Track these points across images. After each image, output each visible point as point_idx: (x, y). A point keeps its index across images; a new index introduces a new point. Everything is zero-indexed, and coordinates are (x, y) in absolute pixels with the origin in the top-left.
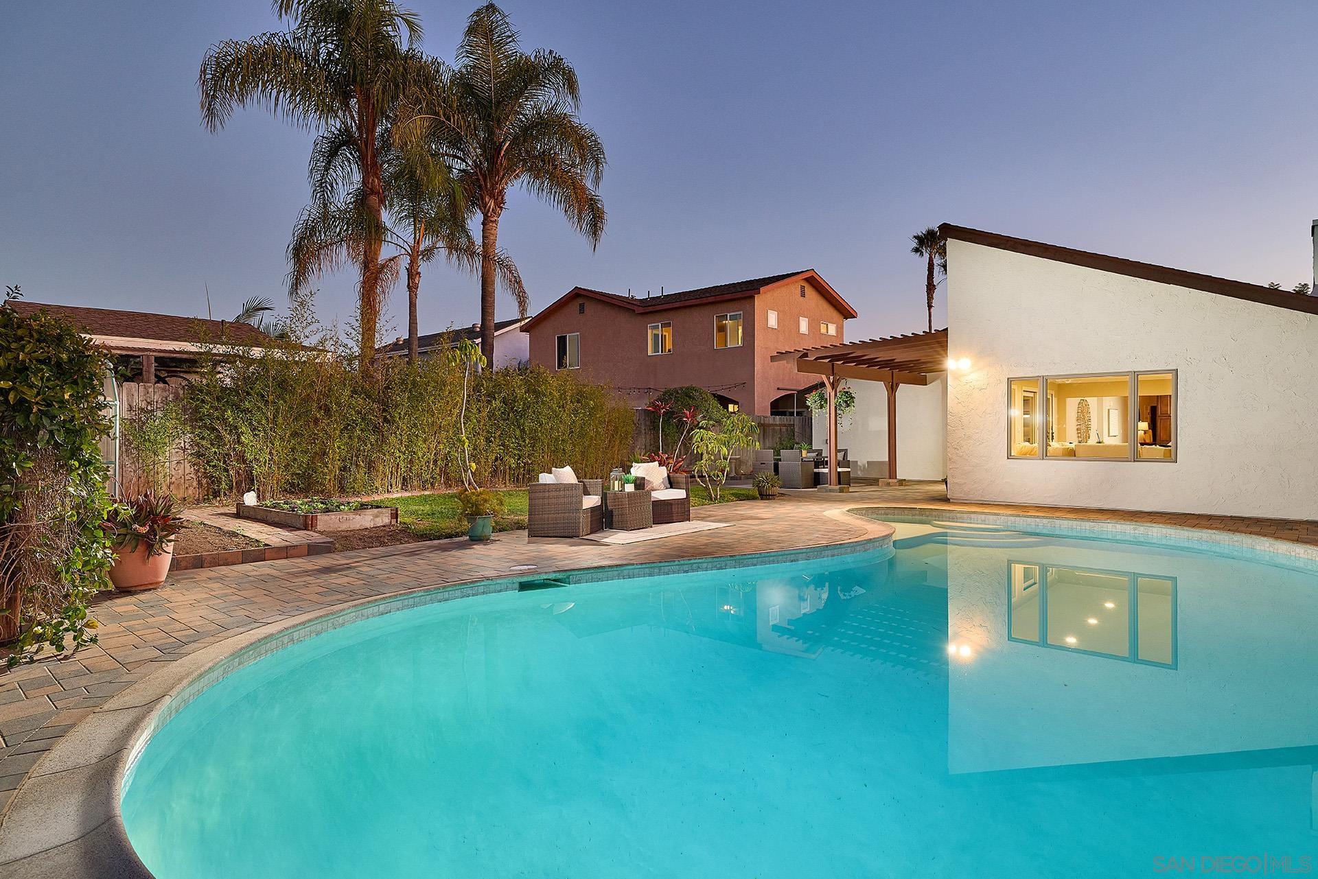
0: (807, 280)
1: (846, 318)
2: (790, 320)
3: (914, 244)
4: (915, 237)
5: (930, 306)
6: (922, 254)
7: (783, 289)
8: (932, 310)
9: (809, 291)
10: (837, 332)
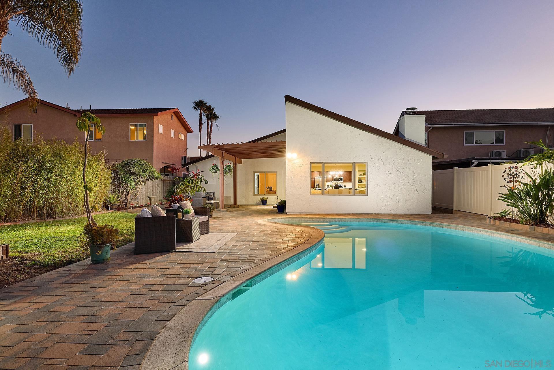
0: (174, 112)
1: (188, 132)
2: (167, 130)
3: (194, 105)
4: (194, 102)
5: (200, 132)
6: (197, 109)
7: (165, 115)
8: (201, 133)
9: (175, 117)
10: (185, 138)
